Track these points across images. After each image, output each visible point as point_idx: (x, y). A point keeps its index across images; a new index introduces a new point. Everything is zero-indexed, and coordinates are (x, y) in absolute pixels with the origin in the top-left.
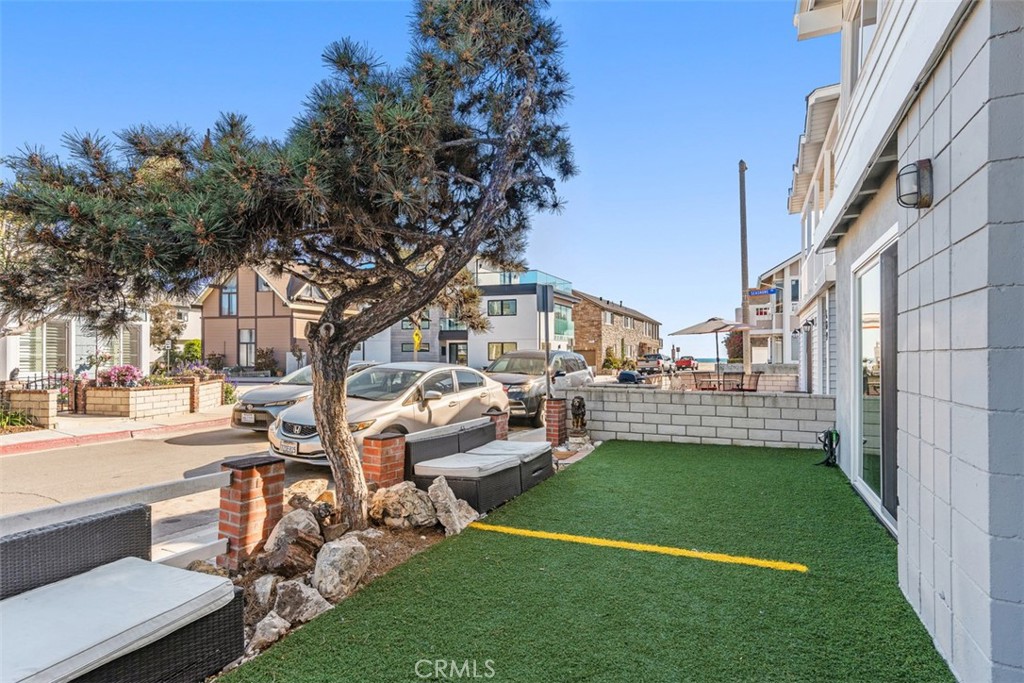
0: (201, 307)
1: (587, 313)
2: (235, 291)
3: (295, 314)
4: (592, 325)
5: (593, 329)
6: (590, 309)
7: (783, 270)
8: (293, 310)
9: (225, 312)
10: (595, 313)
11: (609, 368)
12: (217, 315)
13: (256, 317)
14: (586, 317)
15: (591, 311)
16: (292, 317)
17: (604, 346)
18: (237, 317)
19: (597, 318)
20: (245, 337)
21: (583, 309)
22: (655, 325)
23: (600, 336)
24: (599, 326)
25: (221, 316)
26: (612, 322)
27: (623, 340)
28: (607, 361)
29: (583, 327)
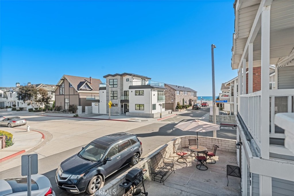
0: (55, 92)
1: (171, 92)
2: (64, 87)
3: (80, 94)
4: (172, 95)
5: (173, 97)
6: (172, 90)
7: (234, 81)
8: (79, 93)
9: (61, 94)
10: (173, 91)
11: (178, 109)
12: (59, 94)
13: (69, 95)
14: (170, 93)
15: (172, 91)
16: (79, 95)
17: (176, 102)
18: (64, 95)
19: (174, 93)
20: (67, 101)
21: (170, 90)
22: (195, 92)
23: (175, 99)
24: (174, 96)
25: (60, 95)
26: (179, 94)
27: (183, 99)
28: (177, 106)
29: (170, 96)
